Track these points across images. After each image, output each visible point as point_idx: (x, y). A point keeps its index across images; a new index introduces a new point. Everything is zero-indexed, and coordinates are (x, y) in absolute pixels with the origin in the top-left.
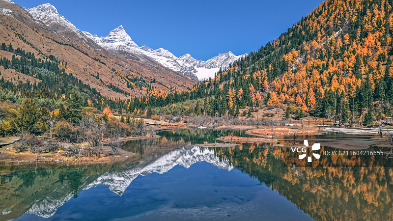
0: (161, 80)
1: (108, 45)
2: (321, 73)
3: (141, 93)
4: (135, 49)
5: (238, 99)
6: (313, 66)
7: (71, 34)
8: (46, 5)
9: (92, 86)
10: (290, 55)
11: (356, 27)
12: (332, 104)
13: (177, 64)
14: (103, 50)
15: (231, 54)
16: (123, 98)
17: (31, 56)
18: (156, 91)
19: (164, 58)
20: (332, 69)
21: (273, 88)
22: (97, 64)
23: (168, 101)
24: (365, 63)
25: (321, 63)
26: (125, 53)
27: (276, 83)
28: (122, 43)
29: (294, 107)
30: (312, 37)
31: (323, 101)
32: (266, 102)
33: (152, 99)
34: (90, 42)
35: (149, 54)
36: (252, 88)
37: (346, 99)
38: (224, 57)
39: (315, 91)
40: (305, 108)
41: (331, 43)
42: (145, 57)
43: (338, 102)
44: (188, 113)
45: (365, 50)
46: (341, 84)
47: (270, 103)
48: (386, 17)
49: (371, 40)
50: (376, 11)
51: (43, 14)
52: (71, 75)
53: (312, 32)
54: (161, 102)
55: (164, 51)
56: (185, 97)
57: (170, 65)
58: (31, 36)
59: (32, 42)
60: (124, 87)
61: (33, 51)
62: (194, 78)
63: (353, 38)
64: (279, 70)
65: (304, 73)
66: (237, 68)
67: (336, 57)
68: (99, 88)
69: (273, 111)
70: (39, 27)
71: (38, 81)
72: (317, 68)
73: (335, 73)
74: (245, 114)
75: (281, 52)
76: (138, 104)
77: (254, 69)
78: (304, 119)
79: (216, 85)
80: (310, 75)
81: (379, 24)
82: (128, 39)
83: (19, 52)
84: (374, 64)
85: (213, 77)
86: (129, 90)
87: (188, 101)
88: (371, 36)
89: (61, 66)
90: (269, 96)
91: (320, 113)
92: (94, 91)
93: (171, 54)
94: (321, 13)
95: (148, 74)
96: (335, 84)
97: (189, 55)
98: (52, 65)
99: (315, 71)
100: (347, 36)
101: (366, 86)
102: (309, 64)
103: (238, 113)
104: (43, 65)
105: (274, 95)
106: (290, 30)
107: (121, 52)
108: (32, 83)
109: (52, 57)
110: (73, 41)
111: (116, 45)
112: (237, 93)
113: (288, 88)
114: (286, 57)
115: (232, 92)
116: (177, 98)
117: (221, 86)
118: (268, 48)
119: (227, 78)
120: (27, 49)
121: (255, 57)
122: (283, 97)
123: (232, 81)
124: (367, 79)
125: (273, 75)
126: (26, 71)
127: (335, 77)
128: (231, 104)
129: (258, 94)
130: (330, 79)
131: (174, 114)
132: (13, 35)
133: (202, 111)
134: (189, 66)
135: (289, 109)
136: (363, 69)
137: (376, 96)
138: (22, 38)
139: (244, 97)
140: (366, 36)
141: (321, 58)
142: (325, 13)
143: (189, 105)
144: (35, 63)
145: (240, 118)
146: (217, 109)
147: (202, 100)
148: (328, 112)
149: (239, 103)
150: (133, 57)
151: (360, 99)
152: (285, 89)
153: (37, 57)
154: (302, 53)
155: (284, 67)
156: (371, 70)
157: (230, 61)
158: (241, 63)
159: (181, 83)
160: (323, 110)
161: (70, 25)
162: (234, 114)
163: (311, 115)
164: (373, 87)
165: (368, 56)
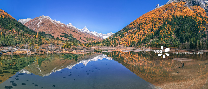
0: (95, 39)
1: (83, 31)
2: (131, 37)
3: (90, 42)
4: (89, 32)
5: (113, 43)
6: (130, 36)
7: (75, 29)
8: (70, 23)
9: (79, 40)
10: (125, 33)
11: (138, 28)
12: (134, 44)
13: (99, 35)
14: (82, 32)
15: (111, 33)
16: (86, 43)
17: (67, 34)
18: (94, 41)
19: (96, 34)
20: (134, 36)
21: (121, 40)
22: (80, 35)
23: (96, 43)
24: (140, 36)
25: (131, 35)
26: (87, 33)
27: (122, 39)
28: (86, 31)
29: (125, 45)
30: (130, 29)
31: (132, 43)
32: (119, 43)
33: (93, 43)
34: (79, 30)
35: (92, 33)
36: (116, 40)
37: (136, 43)
38: (110, 33)
39: (130, 41)
40: (128, 45)
41: (134, 31)
42: (91, 34)
43: (135, 43)
44: (101, 46)
45: (140, 33)
46: (135, 40)
47: (120, 44)
48: (144, 27)
49: (141, 31)
50: (142, 25)
51: (69, 25)
52: (75, 38)
53: (130, 28)
54: (95, 44)
55: (96, 32)
56: (101, 42)
57: (97, 35)
58: (67, 30)
59: (67, 32)
60: (86, 40)
61: (67, 33)
62: (103, 38)
63: (138, 30)
64: (122, 36)
65: (128, 37)
66: (113, 36)
67: (135, 34)
68: (81, 41)
69: (121, 46)
70: (68, 28)
71: (68, 40)
72: (131, 36)
73: (134, 37)
74: (114, 46)
75: (123, 33)
76: (89, 44)
77: (117, 36)
78: (128, 47)
79: (108, 40)
80: (129, 38)
81: (143, 28)
82: (87, 30)
83: (65, 34)
84: (142, 36)
85: (107, 38)
86: (87, 41)
87: (101, 43)
88: (141, 30)
89: (73, 36)
90: (120, 42)
91: (131, 46)
92: (80, 42)
93: (97, 33)
94: (131, 24)
95: (92, 37)
96: (134, 40)
97: (101, 33)
98: (71, 36)
99: (130, 37)
100: (137, 30)
101: (140, 40)
102: (129, 35)
103: (113, 46)
104: (69, 36)
105: (121, 42)
106: (125, 28)
107: (85, 33)
108: (67, 40)
109: (71, 34)
110: (75, 31)
111: (84, 31)
112: (113, 41)
113: (124, 40)
114: (124, 33)
115: (112, 41)
116: (99, 43)
117: (109, 40)
118: (120, 31)
119: (110, 38)
120: (66, 33)
121: (117, 33)
122: (123, 42)
123: (112, 39)
124: (140, 39)
125: (121, 37)
126: (66, 38)
127: (134, 38)
128: (111, 44)
129: (118, 42)
130: (133, 39)
131: (98, 46)
132: (64, 30)
133: (105, 45)
134: (101, 35)
135: (124, 45)
136: (140, 37)
137: (142, 43)
138: (65, 31)
139: (114, 42)
140: (140, 30)
141: (131, 34)
142: (132, 24)
143: (101, 44)
144: (68, 36)
145: (113, 47)
146: (108, 45)
147: (104, 43)
148: (133, 46)
149: (113, 44)
150: (88, 34)
151: (139, 43)
152: (124, 41)
153: (68, 35)
154: (127, 33)
155: (123, 36)
156: (141, 37)
157: (112, 34)
158: (114, 35)
159: (100, 39)
160: (132, 45)
161: (75, 27)
162: (112, 46)
163: (129, 46)
164: (142, 41)
165: (141, 34)
